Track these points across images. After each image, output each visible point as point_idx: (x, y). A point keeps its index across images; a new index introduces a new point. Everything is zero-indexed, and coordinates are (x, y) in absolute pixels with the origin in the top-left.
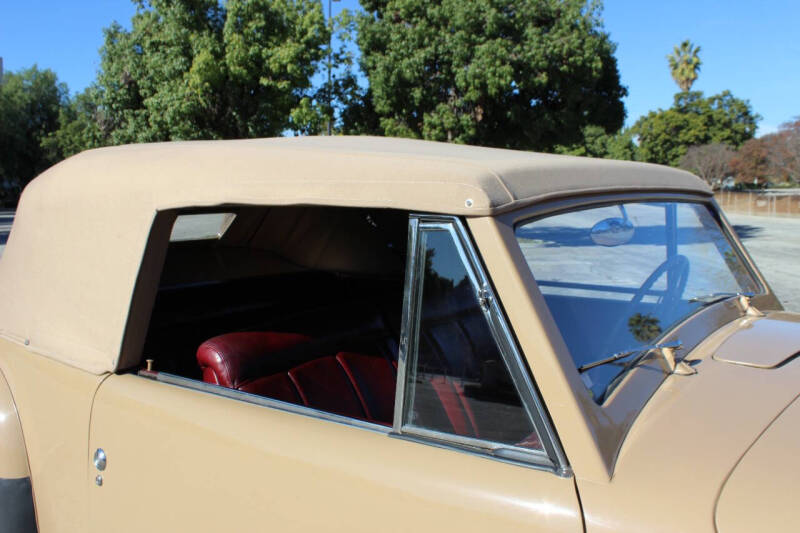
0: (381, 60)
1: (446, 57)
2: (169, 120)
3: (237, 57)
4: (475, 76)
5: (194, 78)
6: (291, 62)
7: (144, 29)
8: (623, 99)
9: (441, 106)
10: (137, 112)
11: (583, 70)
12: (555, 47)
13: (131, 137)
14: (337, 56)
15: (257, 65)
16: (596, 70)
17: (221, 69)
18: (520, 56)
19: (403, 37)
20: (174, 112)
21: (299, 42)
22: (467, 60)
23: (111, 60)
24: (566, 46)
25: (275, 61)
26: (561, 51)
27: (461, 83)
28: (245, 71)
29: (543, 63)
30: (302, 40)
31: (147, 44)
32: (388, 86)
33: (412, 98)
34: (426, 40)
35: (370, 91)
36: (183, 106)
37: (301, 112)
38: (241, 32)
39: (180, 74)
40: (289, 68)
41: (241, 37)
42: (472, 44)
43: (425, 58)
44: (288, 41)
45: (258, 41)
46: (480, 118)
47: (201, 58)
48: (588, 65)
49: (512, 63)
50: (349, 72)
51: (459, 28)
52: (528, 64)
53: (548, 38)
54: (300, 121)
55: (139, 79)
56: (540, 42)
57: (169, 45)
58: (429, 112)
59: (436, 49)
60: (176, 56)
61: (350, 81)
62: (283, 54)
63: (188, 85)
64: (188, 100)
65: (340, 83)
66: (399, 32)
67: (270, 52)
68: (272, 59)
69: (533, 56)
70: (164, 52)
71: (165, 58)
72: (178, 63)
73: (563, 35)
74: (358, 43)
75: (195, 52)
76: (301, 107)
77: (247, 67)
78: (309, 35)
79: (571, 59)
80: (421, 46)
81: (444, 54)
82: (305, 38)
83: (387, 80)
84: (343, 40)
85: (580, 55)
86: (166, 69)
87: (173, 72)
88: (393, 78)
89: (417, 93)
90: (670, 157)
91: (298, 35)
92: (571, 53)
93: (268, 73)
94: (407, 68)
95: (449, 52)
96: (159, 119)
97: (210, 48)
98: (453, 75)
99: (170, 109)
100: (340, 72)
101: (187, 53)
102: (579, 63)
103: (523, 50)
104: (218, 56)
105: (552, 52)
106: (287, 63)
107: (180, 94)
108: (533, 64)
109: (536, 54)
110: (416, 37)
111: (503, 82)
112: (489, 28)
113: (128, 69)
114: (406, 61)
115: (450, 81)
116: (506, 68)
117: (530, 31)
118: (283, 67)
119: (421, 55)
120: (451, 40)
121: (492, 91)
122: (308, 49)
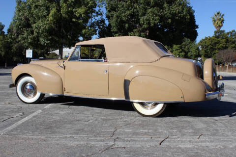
0: (115, 14)
1: (137, 13)
2: (41, 32)
4: (147, 20)
5: (51, 18)
8: (197, 29)
9: (135, 30)
10: (27, 29)
11: (184, 18)
13: (25, 38)
15: (71, 14)
16: (188, 19)
17: (59, 15)
18: (162, 13)
19: (123, 7)
20: (44, 29)
21: (86, 7)
22: (144, 14)
23: (19, 11)
24: (177, 11)
25: (78, 13)
27: (141, 22)
29: (170, 16)
31: (33, 6)
33: (125, 27)
34: (130, 8)
35: (110, 25)
36: (47, 27)
37: (86, 31)
38: (66, 3)
39: (45, 16)
40: (83, 15)
41: (66, 5)
42: (146, 9)
43: (130, 13)
44: (83, 6)
45: (72, 6)
46: (148, 34)
47: (53, 11)
49: (159, 16)
50: (102, 18)
51: (141, 4)
52: (165, 16)
53: (172, 8)
55: (30, 17)
56: (169, 9)
57: (41, 6)
58: (130, 32)
59: (134, 10)
60: (44, 10)
61: (103, 21)
62: (81, 11)
63: (48, 20)
64: (49, 25)
65: (99, 22)
66: (121, 5)
67: (76, 10)
69: (166, 13)
70: (40, 9)
71: (40, 11)
72: (44, 13)
73: (177, 7)
74: (106, 8)
75: (51, 9)
76: (86, 29)
77: (68, 15)
78: (90, 5)
79: (179, 15)
80: (128, 9)
81: (136, 12)
82: (88, 6)
83: (117, 21)
84: (100, 7)
85: (182, 14)
86: (40, 15)
87: (42, 15)
88: (119, 20)
89: (127, 25)
91: (86, 5)
92: (179, 13)
93: (76, 17)
94: (124, 17)
95: (138, 12)
96: (37, 31)
97: (56, 8)
98: (139, 19)
99: (42, 28)
100: (99, 18)
101: (48, 9)
102: (182, 16)
103: (163, 11)
104: (59, 11)
105: (173, 12)
107: (45, 23)
110: (127, 6)
111: (156, 22)
112: (152, 4)
113: (26, 14)
114: (123, 14)
115: (138, 21)
116: (157, 17)
117: (165, 5)
118: (81, 15)
119: (128, 12)
120: (139, 8)
121: (152, 25)
122: (89, 9)
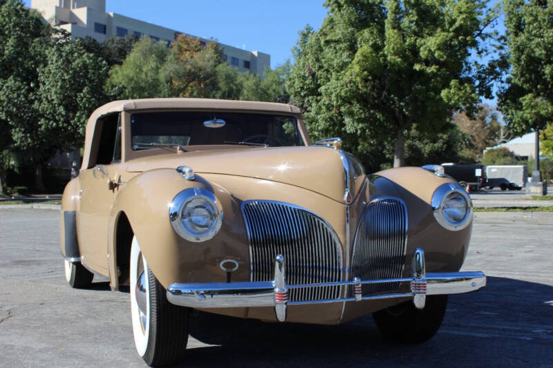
3: (393, 49)
5: (357, 69)
6: (439, 49)
7: (321, 30)
15: (412, 53)
17: (381, 59)
19: (536, 19)
20: (337, 96)
21: (449, 32)
23: (300, 57)
25: (425, 49)
28: (399, 60)
30: (451, 30)
31: (322, 43)
32: (519, 65)
37: (449, 92)
40: (436, 55)
44: (438, 30)
45: (414, 32)
54: (450, 100)
55: (317, 71)
57: (338, 42)
60: (344, 51)
62: (431, 43)
64: (347, 87)
66: (531, 15)
67: (423, 41)
68: (423, 48)
70: (335, 48)
71: (336, 53)
72: (345, 56)
75: (359, 46)
76: (451, 89)
77: (404, 58)
78: (458, 24)
82: (454, 27)
86: (335, 63)
87: (340, 64)
88: (523, 57)
91: (447, 26)
93: (419, 60)
94: (536, 47)
97: (371, 43)
99: (334, 94)
101: (353, 49)
104: (377, 48)
106: (435, 50)
110: (546, 18)
118: (432, 53)
122: (456, 37)
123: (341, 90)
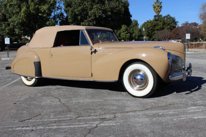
0: (71, 9)
1: (86, 8)
2: (16, 25)
3: (33, 8)
4: (93, 13)
5: (23, 14)
7: (7, 1)
8: (131, 18)
9: (85, 21)
10: (5, 22)
11: (120, 10)
12: (112, 6)
13: (4, 29)
14: (58, 8)
15: (38, 10)
16: (123, 11)
17: (29, 11)
18: (104, 8)
19: (75, 4)
20: (18, 23)
21: (48, 4)
22: (91, 9)
24: (115, 6)
25: (43, 9)
26: (114, 7)
27: (90, 15)
28: (35, 12)
29: (110, 10)
30: (49, 4)
31: (9, 5)
32: (72, 16)
33: (78, 18)
34: (81, 4)
35: (67, 17)
36: (20, 21)
38: (33, 2)
39: (18, 13)
40: (46, 11)
41: (34, 3)
42: (92, 5)
43: (81, 9)
44: (46, 4)
45: (38, 4)
46: (95, 23)
47: (24, 9)
48: (121, 10)
49: (102, 10)
50: (61, 12)
51: (89, 1)
52: (106, 10)
53: (111, 4)
54: (49, 25)
55: (6, 14)
56: (109, 5)
57: (15, 5)
58: (82, 22)
59: (84, 6)
60: (17, 8)
61: (62, 14)
62: (44, 7)
63: (21, 16)
64: (21, 19)
65: (59, 15)
66: (74, 2)
67: (41, 7)
68: (42, 9)
69: (107, 8)
70: (13, 7)
72: (17, 10)
73: (114, 3)
74: (63, 4)
75: (22, 7)
76: (49, 21)
78: (51, 3)
79: (116, 9)
80: (80, 6)
83: (72, 14)
84: (59, 3)
85: (118, 8)
86: (14, 12)
87: (16, 12)
88: (73, 14)
89: (79, 17)
90: (153, 34)
91: (48, 3)
92: (116, 7)
93: (41, 12)
95: (87, 7)
96: (13, 24)
97: (26, 6)
98: (88, 13)
99: (16, 22)
100: (59, 12)
101: (20, 7)
102: (118, 10)
103: (105, 6)
104: (28, 8)
105: (112, 7)
106: (46, 10)
107: (19, 18)
108: (107, 10)
109: (108, 8)
110: (79, 3)
111: (100, 15)
112: (96, 1)
113: (3, 11)
114: (76, 10)
115: (87, 14)
116: (101, 11)
117: (106, 2)
118: (45, 11)
119: (80, 8)
120: (87, 4)
121: (97, 16)
122: (51, 6)
123: (19, 20)
